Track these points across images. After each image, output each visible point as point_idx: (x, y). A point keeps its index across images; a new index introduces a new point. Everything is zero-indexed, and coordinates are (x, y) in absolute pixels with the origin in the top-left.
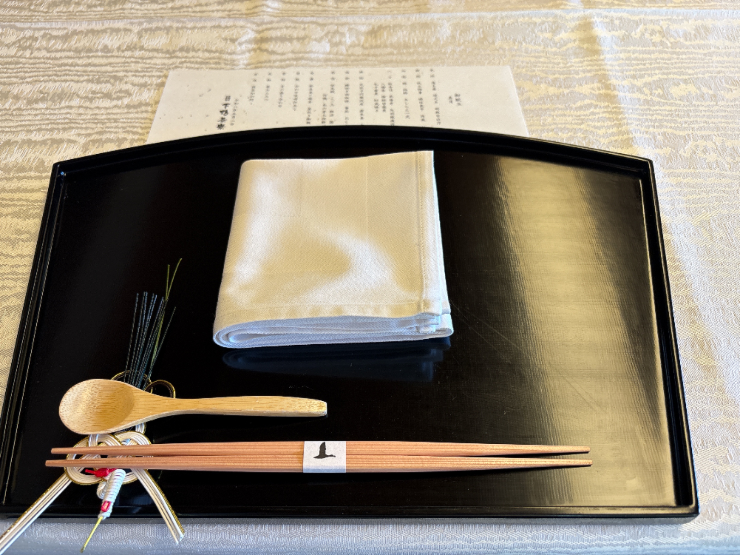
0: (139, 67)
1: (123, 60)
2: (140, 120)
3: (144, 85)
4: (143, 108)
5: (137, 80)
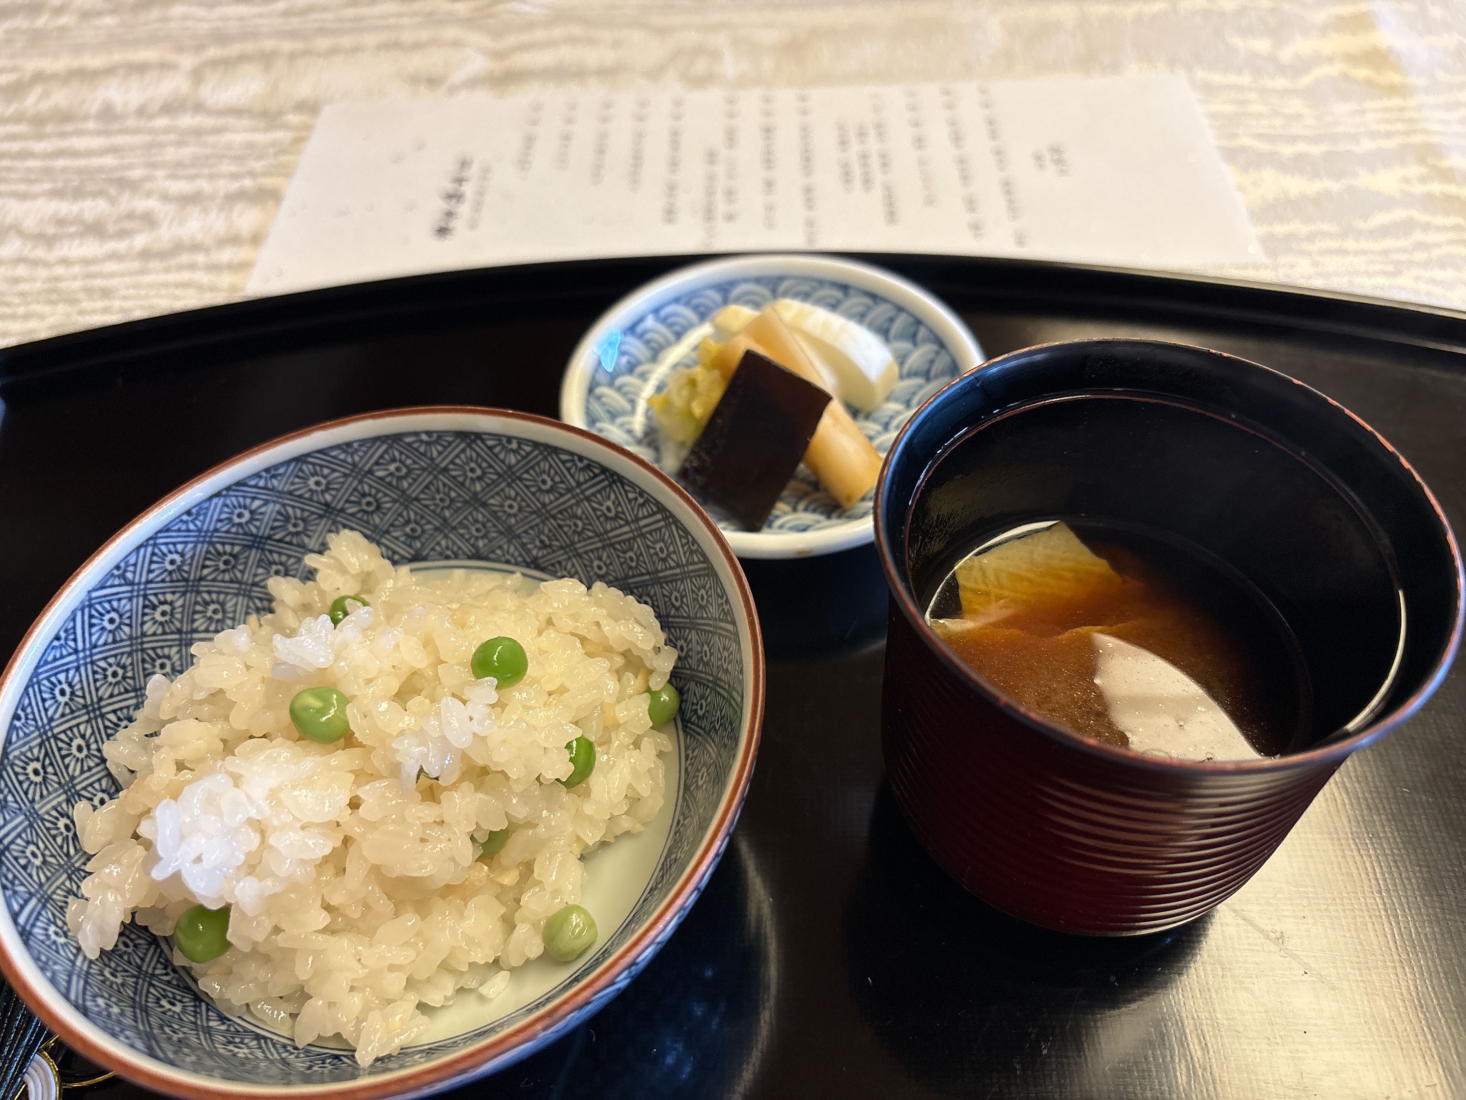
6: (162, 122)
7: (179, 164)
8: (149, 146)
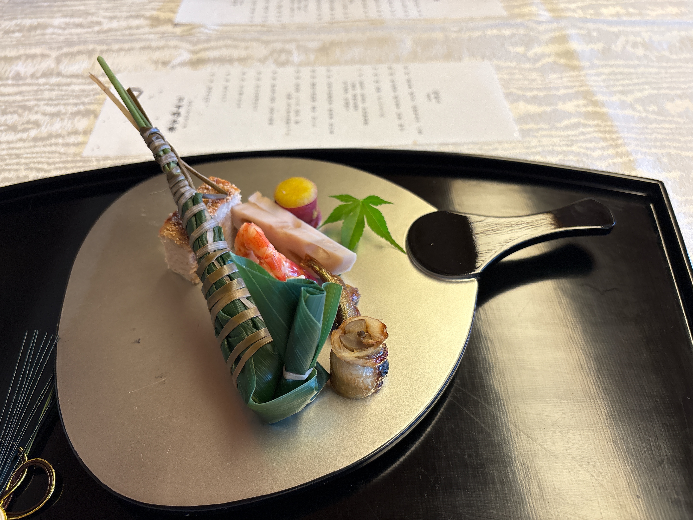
0: (53, 94)
1: (36, 88)
2: (47, 155)
3: (57, 114)
4: (53, 141)
5: (49, 109)
6: (42, 81)
7: (51, 99)
8: (37, 91)
